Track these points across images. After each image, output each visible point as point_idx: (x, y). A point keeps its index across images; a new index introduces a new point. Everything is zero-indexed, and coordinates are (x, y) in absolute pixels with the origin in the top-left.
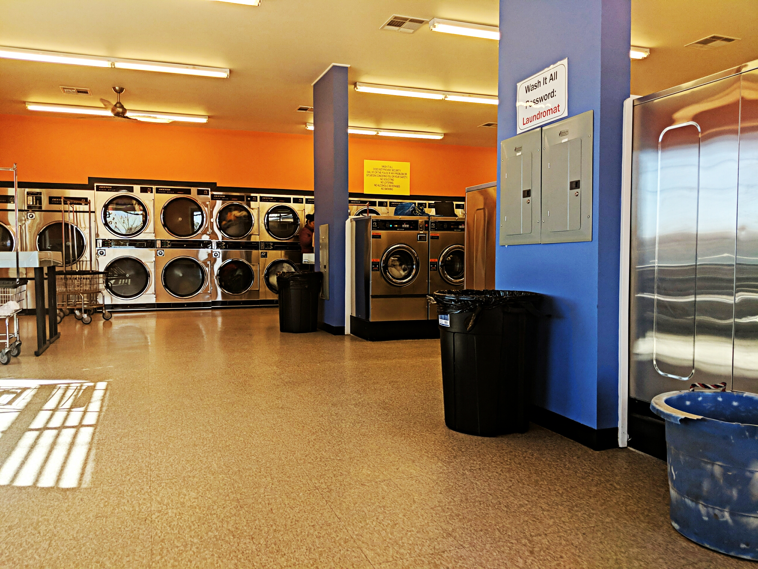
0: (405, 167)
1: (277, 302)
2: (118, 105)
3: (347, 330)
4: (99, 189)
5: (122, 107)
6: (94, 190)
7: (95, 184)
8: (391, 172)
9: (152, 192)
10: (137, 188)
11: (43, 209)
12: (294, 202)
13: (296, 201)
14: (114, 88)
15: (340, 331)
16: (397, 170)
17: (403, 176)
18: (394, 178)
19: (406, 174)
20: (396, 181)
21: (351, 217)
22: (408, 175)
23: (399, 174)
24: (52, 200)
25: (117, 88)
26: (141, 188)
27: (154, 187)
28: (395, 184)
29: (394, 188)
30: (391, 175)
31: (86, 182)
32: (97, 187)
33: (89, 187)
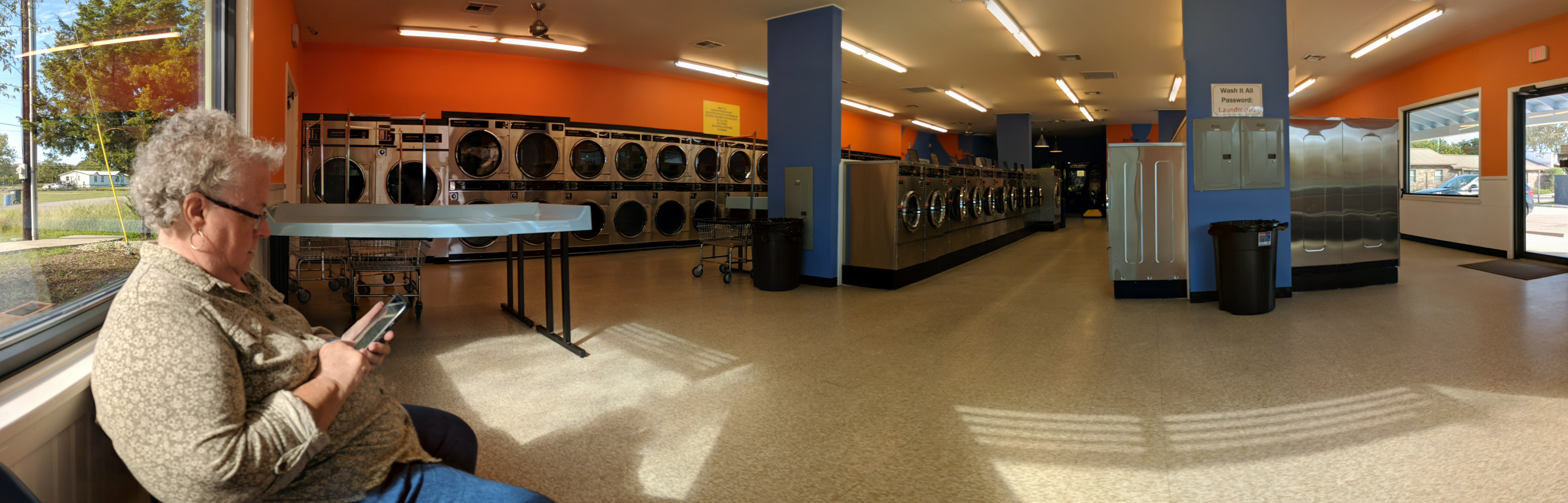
0: (735, 110)
3: (839, 280)
4: (453, 124)
6: (448, 125)
7: (450, 119)
8: (725, 113)
9: (507, 128)
10: (492, 123)
12: (643, 139)
13: (645, 138)
14: (534, 4)
16: (729, 112)
17: (735, 118)
18: (727, 120)
19: (737, 117)
20: (730, 123)
22: (739, 118)
23: (731, 116)
24: (406, 137)
25: (539, 4)
26: (496, 122)
27: (510, 122)
28: (728, 126)
29: (728, 129)
30: (725, 116)
31: (439, 117)
32: (452, 121)
33: (443, 121)
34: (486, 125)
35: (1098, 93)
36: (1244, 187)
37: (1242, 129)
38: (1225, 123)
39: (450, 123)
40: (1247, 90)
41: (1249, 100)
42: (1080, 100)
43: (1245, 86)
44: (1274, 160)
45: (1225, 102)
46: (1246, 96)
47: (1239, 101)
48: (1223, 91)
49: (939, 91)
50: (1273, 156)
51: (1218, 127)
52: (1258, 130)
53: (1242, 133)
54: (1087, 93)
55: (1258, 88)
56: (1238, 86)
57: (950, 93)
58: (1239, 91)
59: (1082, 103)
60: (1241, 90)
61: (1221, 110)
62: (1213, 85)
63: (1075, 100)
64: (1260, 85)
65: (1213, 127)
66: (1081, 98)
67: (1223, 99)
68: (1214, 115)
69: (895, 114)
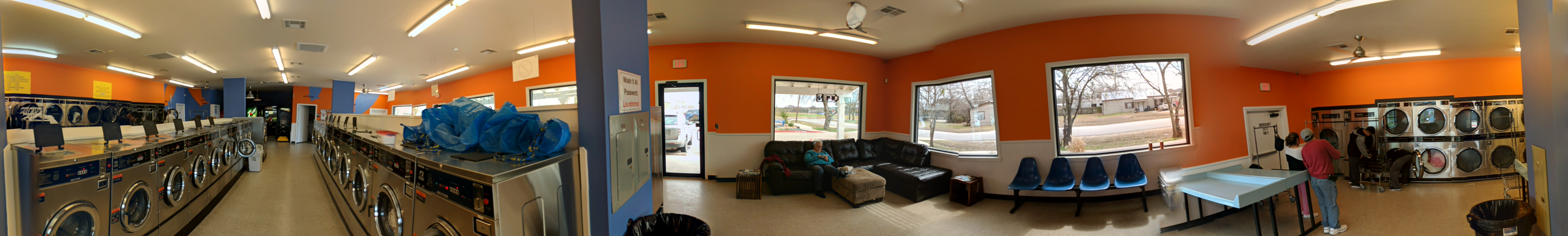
0: (27, 75)
6: (1377, 107)
7: (1378, 104)
8: (18, 78)
9: (1411, 106)
10: (1402, 104)
11: (1352, 120)
14: (1355, 38)
16: (22, 77)
17: (26, 81)
18: (20, 82)
19: (28, 80)
20: (21, 84)
22: (30, 81)
23: (23, 79)
24: (1356, 115)
25: (1357, 37)
26: (1404, 103)
27: (1413, 102)
29: (12, 89)
30: (17, 80)
31: (1374, 103)
34: (1398, 105)
35: (300, 64)
42: (285, 69)
49: (178, 57)
54: (292, 63)
57: (185, 58)
59: (286, 70)
63: (281, 68)
66: (286, 66)
69: (155, 76)
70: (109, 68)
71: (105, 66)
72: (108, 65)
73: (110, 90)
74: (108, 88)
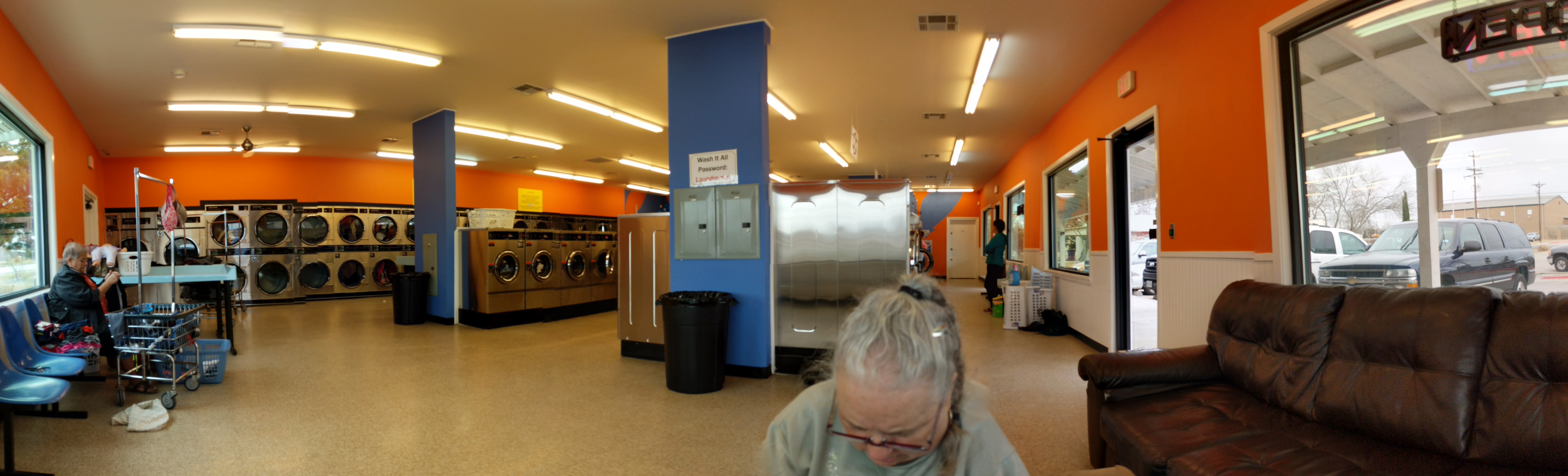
1: (391, 292)
2: (247, 141)
3: (456, 320)
4: (208, 209)
5: (250, 142)
6: (204, 210)
7: (206, 206)
10: (236, 207)
15: (449, 322)
21: (458, 228)
25: (246, 128)
26: (239, 206)
27: (249, 205)
31: (198, 204)
32: (207, 207)
33: (201, 208)
36: (719, 257)
37: (717, 198)
38: (701, 194)
39: (205, 209)
40: (723, 158)
41: (724, 167)
43: (720, 154)
44: (748, 230)
45: (701, 171)
46: (721, 163)
47: (714, 169)
48: (700, 160)
50: (747, 225)
51: (694, 197)
52: (733, 198)
53: (718, 202)
55: (732, 155)
56: (713, 154)
57: (624, 162)
58: (714, 159)
60: (717, 158)
61: (698, 180)
62: (691, 156)
64: (735, 151)
65: (691, 197)
67: (700, 169)
68: (692, 185)
70: (537, 172)
71: (532, 170)
72: (534, 169)
73: (541, 200)
74: (538, 197)
